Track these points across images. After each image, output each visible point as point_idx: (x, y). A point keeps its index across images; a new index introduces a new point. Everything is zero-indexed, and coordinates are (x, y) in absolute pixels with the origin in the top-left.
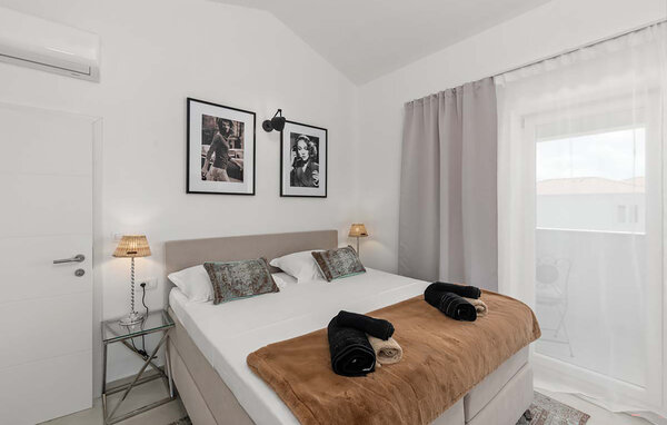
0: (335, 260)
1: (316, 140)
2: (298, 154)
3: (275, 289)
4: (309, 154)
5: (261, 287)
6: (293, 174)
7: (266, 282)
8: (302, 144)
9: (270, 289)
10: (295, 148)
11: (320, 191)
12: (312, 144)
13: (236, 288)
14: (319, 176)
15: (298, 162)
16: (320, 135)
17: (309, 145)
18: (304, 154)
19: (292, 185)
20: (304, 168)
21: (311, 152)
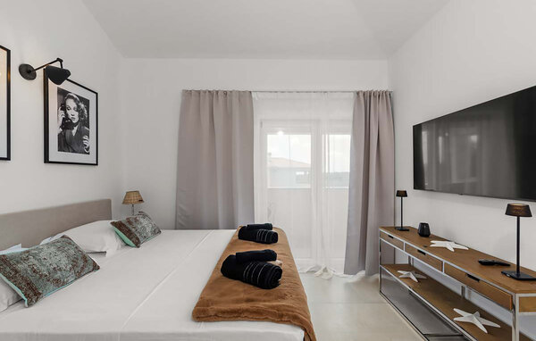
0: (139, 227)
1: (86, 102)
2: (66, 115)
3: (96, 267)
4: (79, 116)
5: (82, 268)
6: (61, 137)
7: (86, 261)
8: (71, 103)
9: (91, 268)
10: (63, 107)
11: (91, 158)
12: (82, 106)
13: (56, 276)
14: (90, 142)
15: (66, 124)
16: (90, 97)
17: (79, 106)
18: (74, 115)
19: (60, 149)
20: (74, 132)
21: (81, 115)
